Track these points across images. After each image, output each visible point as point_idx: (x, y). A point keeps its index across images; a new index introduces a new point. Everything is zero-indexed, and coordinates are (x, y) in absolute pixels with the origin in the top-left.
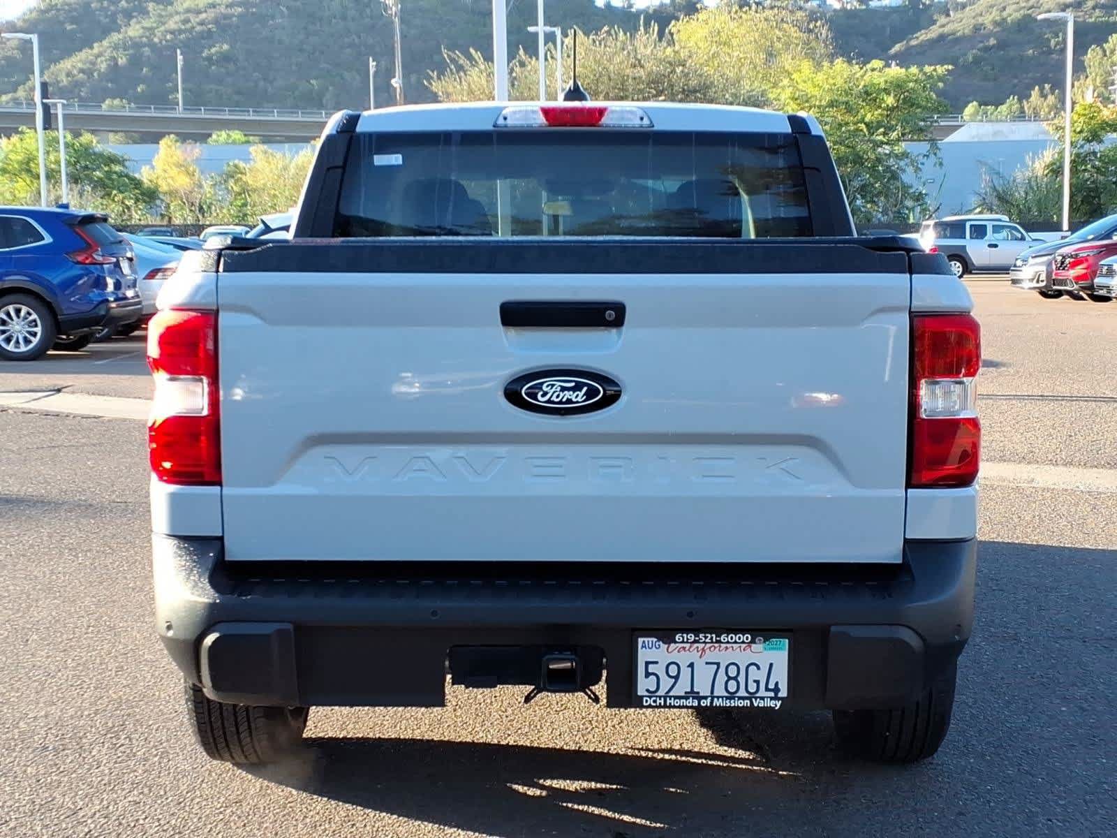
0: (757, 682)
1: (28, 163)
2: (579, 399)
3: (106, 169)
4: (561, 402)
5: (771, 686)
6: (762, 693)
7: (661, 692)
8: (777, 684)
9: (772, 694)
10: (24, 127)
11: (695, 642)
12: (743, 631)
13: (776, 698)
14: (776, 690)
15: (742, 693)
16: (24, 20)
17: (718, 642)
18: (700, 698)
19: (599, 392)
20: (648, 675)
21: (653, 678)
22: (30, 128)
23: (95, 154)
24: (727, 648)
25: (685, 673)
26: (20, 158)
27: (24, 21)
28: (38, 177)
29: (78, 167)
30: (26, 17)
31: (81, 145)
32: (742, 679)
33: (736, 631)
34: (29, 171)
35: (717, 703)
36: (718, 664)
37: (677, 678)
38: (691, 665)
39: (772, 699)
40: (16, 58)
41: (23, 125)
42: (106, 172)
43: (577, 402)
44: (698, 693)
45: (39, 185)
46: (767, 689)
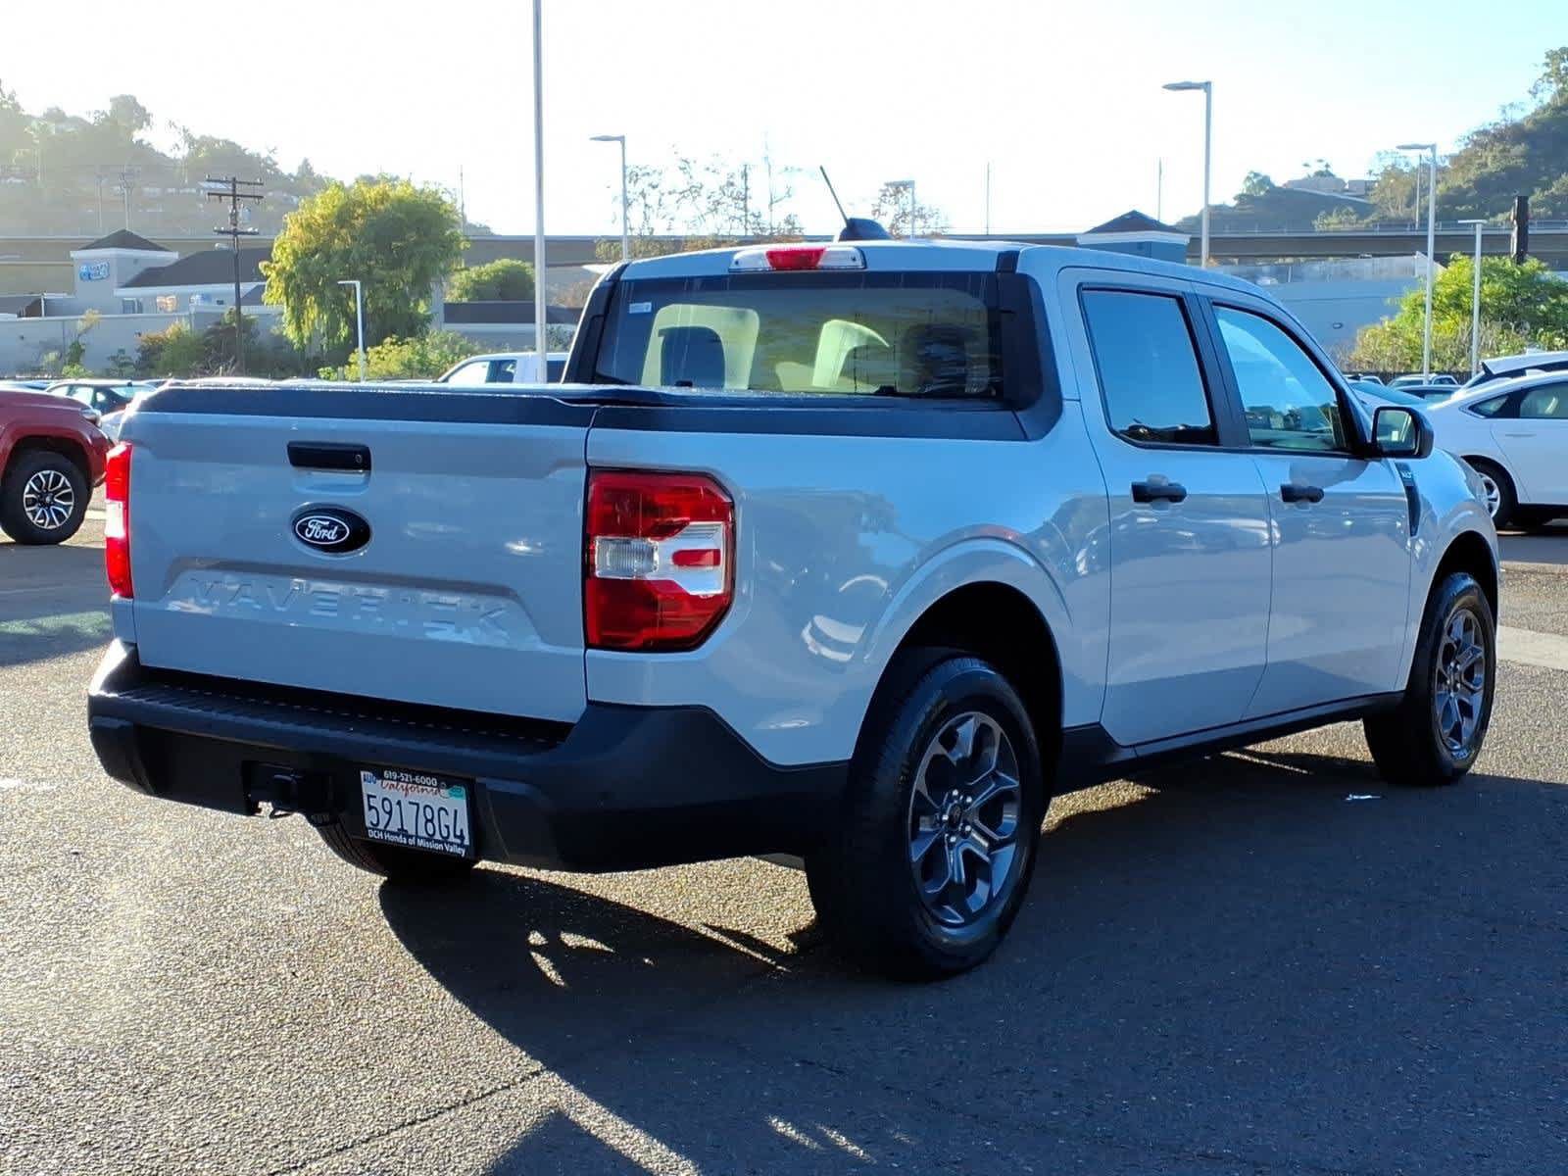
0: (447, 827)
1: (1457, 297)
2: (333, 538)
3: (1554, 301)
4: (320, 540)
5: (458, 833)
6: (452, 839)
7: (381, 827)
8: (462, 831)
9: (459, 841)
10: (1458, 254)
11: (399, 780)
12: (431, 775)
13: (461, 845)
14: (462, 837)
15: (437, 837)
16: (1535, 120)
17: (414, 782)
18: (409, 837)
19: (346, 532)
20: (371, 808)
21: (374, 811)
22: (1464, 254)
23: (1540, 283)
24: (423, 790)
25: (396, 808)
26: (1449, 291)
27: (1536, 122)
28: (1470, 313)
29: (1519, 300)
30: (1538, 117)
31: (1522, 273)
32: (436, 821)
33: (427, 774)
34: (1458, 306)
35: (421, 843)
36: (417, 804)
37: (390, 813)
38: (399, 803)
39: (458, 845)
40: (1519, 167)
41: (1457, 250)
42: (1553, 305)
43: (331, 540)
44: (406, 831)
45: (1471, 322)
46: (455, 836)
